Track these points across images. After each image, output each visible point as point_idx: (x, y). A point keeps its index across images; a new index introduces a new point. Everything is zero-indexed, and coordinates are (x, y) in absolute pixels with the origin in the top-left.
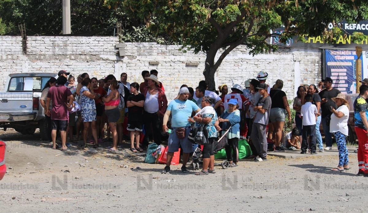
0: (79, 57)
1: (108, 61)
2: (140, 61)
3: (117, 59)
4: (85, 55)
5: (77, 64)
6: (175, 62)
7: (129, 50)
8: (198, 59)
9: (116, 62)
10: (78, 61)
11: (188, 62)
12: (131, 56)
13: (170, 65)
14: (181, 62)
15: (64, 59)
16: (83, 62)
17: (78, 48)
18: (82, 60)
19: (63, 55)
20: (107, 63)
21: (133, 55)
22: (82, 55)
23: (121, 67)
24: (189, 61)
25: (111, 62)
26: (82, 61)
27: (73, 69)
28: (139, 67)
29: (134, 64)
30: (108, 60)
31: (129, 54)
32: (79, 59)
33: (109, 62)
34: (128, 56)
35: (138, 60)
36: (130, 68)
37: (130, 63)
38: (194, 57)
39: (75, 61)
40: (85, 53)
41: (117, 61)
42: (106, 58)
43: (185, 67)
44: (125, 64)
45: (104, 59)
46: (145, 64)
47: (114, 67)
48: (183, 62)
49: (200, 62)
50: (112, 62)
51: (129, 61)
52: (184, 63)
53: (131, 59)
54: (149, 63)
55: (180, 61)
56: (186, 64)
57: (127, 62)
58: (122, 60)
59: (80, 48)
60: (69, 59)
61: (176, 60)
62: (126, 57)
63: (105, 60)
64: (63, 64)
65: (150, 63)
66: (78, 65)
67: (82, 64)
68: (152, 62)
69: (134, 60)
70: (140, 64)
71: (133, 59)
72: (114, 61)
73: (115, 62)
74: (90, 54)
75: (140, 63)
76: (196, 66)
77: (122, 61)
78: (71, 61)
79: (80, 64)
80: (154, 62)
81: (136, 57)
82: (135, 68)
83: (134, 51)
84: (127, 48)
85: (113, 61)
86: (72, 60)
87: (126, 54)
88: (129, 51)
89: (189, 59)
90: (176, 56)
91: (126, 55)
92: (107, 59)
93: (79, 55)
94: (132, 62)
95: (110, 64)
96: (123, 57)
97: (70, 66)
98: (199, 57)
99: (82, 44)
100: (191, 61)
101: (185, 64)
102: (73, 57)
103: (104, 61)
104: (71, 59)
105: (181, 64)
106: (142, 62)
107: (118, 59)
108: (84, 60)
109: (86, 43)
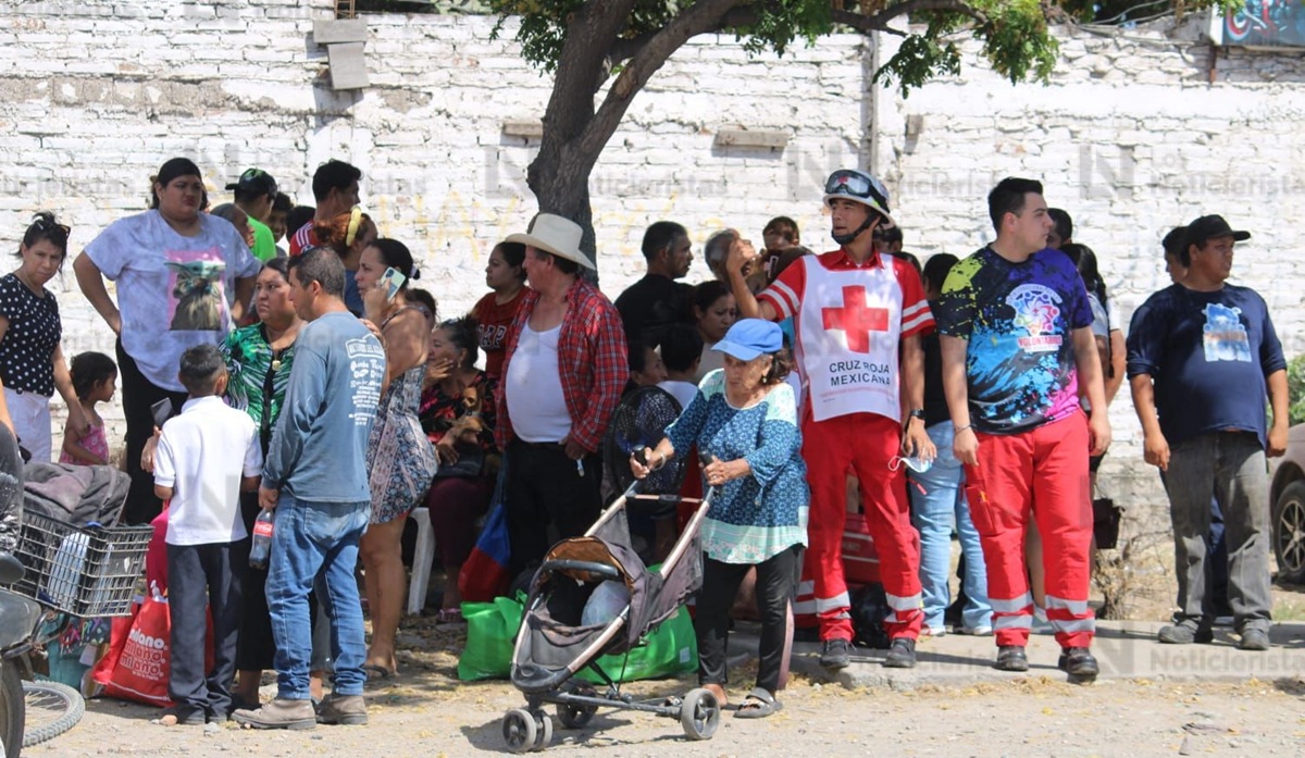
0: (106, 88)
1: (269, 113)
2: (449, 116)
3: (320, 105)
4: (140, 79)
5: (95, 127)
6: (653, 128)
7: (392, 55)
8: (788, 111)
9: (312, 121)
10: (101, 111)
11: (725, 128)
12: (399, 87)
13: (626, 143)
14: (687, 129)
15: (20, 101)
16: (128, 117)
17: (98, 40)
18: (121, 107)
19: (16, 76)
20: (262, 128)
21: (415, 82)
22: (120, 78)
23: (344, 146)
24: (732, 120)
25: (285, 119)
26: (124, 115)
27: (69, 154)
28: (446, 150)
29: (418, 137)
30: (266, 108)
31: (391, 79)
32: (106, 101)
33: (277, 119)
34: (381, 87)
35: (440, 113)
36: (395, 156)
37: (393, 126)
38: (763, 100)
39: (78, 112)
40: (139, 72)
41: (323, 117)
42: (256, 98)
43: (707, 156)
44: (368, 134)
45: (246, 103)
46: (482, 133)
47: (302, 146)
48: (696, 129)
49: (796, 129)
50: (294, 118)
51: (392, 116)
52: (705, 132)
53: (399, 107)
54: (504, 127)
55: (681, 124)
56: (717, 136)
57: (376, 123)
58: (350, 110)
59: (109, 40)
60: (45, 102)
61: (657, 116)
62: (370, 97)
63: (249, 110)
64: (10, 129)
65: (509, 130)
66: (98, 132)
67: (123, 126)
68: (516, 126)
69: (415, 112)
70: (450, 134)
71: (409, 108)
72: (302, 116)
73: (307, 121)
74: (167, 77)
75: (450, 129)
76: (775, 151)
77: (348, 116)
78: (57, 110)
79: (111, 128)
80: (528, 126)
81: (430, 94)
82: (419, 154)
83: (418, 64)
84: (380, 47)
85: (295, 114)
86: (67, 104)
87: (374, 79)
88: (393, 62)
89: (733, 110)
90: (658, 91)
91: (373, 86)
92: (264, 104)
93: (102, 82)
94: (403, 125)
95: (279, 131)
96: (354, 94)
97: (55, 141)
98: (794, 102)
99: (122, 18)
100: (744, 124)
101: (708, 141)
102: (68, 91)
103: (248, 116)
104: (58, 103)
105: (687, 139)
106: (460, 122)
107: (328, 105)
108: (132, 109)
109: (147, 13)
